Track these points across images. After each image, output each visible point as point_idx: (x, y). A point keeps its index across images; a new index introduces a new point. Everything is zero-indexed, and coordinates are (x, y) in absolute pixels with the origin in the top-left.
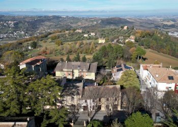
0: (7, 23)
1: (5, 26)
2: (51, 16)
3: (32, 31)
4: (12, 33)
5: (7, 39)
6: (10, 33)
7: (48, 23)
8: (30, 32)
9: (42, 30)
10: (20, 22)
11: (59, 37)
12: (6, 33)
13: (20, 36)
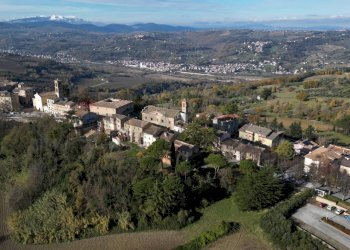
0: (253, 45)
1: (248, 50)
2: (344, 32)
3: (292, 61)
4: (257, 63)
5: (246, 72)
6: (253, 63)
7: (330, 47)
8: (288, 64)
9: (312, 62)
10: (275, 43)
11: (319, 84)
12: (248, 62)
13: (269, 69)
